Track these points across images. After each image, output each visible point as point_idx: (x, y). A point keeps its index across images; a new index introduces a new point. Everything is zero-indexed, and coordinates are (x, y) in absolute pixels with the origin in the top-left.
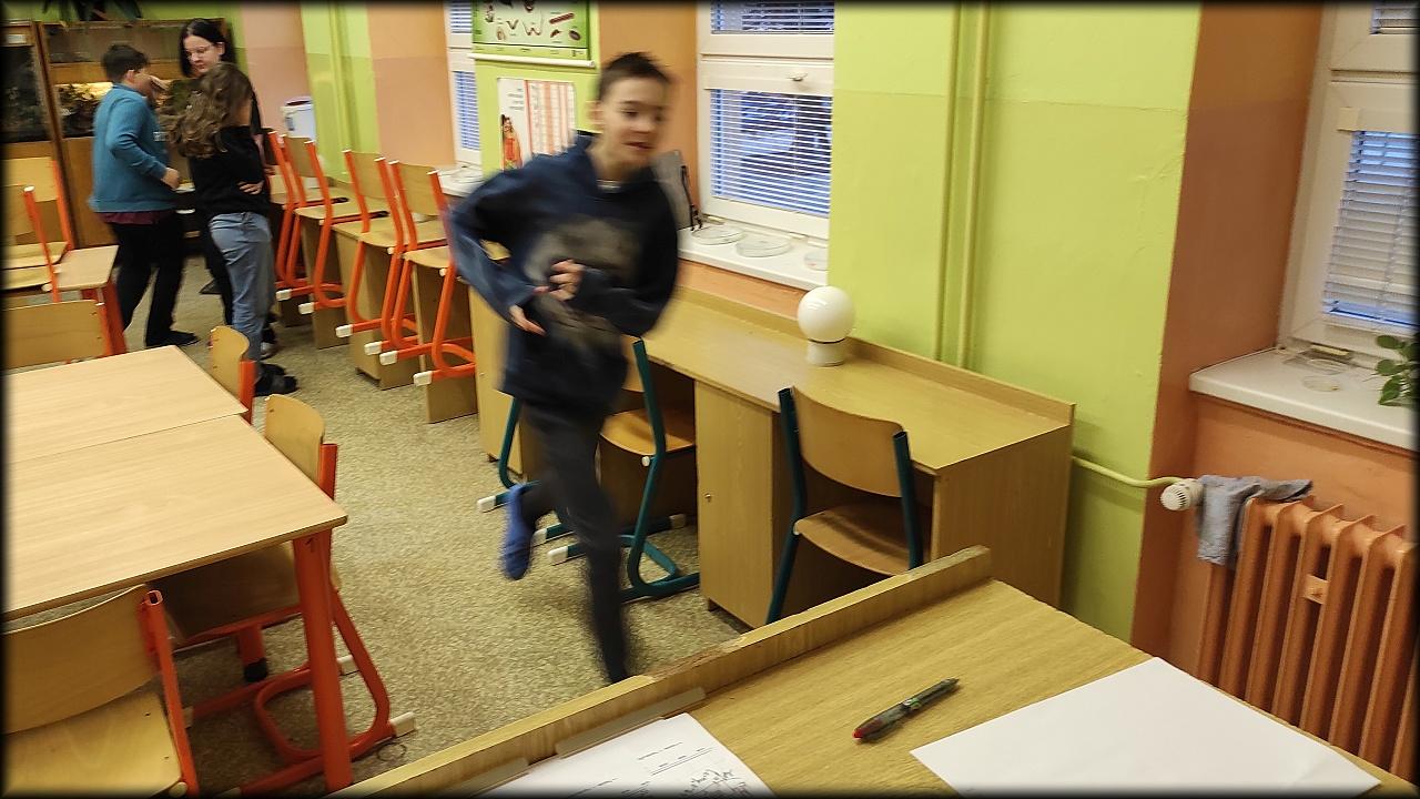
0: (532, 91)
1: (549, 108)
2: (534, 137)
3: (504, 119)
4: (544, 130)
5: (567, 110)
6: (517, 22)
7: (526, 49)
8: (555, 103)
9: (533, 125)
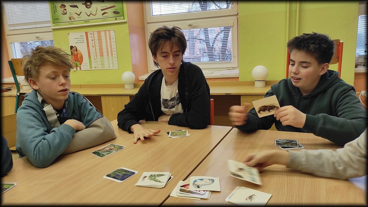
0: (89, 35)
1: (100, 40)
2: (91, 50)
3: (72, 47)
4: (97, 48)
5: (110, 39)
6: (81, 12)
7: (86, 21)
8: (103, 38)
9: (91, 47)
